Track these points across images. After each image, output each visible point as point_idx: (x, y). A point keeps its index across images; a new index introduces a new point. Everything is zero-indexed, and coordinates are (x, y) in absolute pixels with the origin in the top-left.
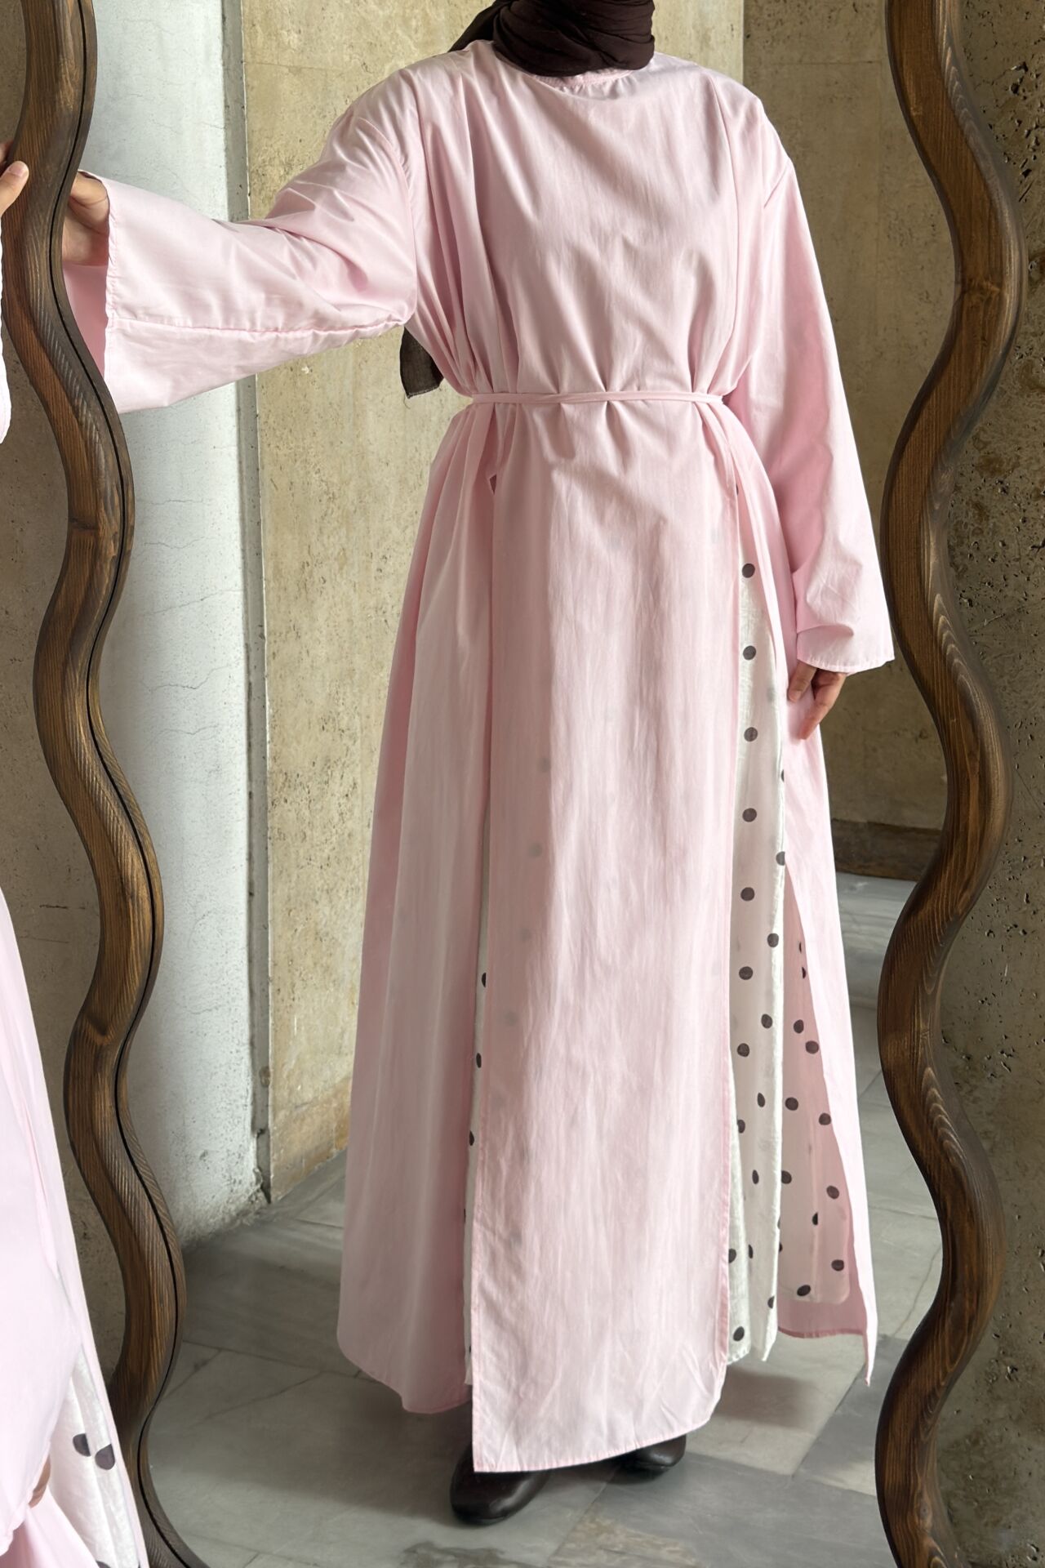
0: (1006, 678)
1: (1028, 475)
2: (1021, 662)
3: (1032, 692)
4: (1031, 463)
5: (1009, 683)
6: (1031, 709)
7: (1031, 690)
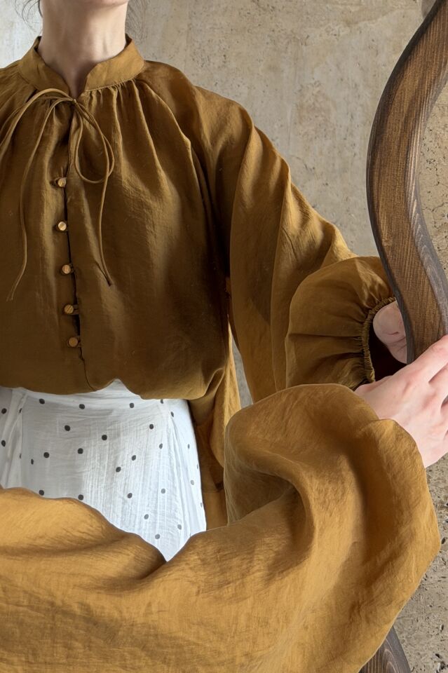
0: (404, 635)
1: (435, 491)
2: (418, 625)
3: (424, 647)
4: (439, 482)
5: (406, 637)
6: (423, 658)
7: (423, 645)
